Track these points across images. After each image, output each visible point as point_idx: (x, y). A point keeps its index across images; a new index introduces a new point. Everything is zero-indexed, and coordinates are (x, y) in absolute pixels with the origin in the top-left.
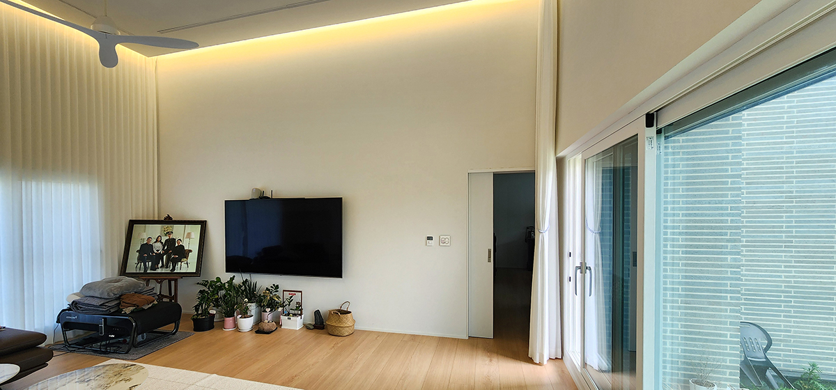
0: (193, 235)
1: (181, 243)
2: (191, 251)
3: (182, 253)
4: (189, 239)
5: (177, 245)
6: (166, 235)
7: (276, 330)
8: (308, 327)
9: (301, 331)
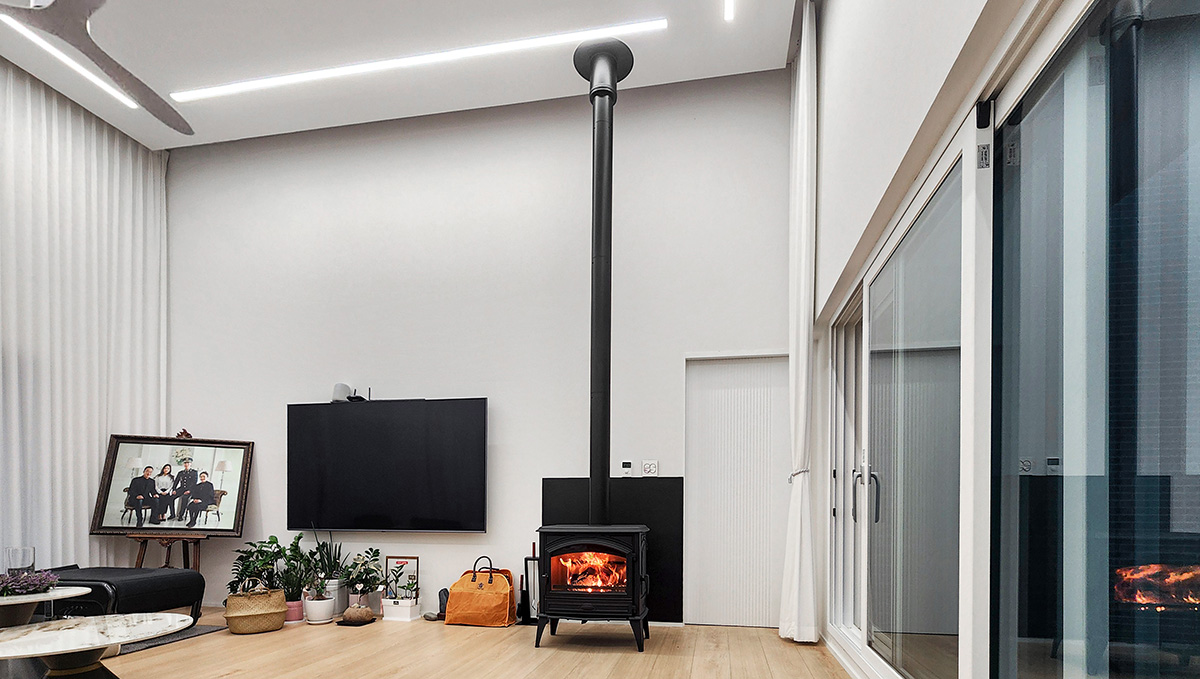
0: (229, 466)
1: (207, 479)
2: (224, 493)
3: (208, 496)
4: (221, 471)
5: (199, 482)
6: (179, 463)
7: (373, 621)
8: (427, 618)
9: (416, 623)
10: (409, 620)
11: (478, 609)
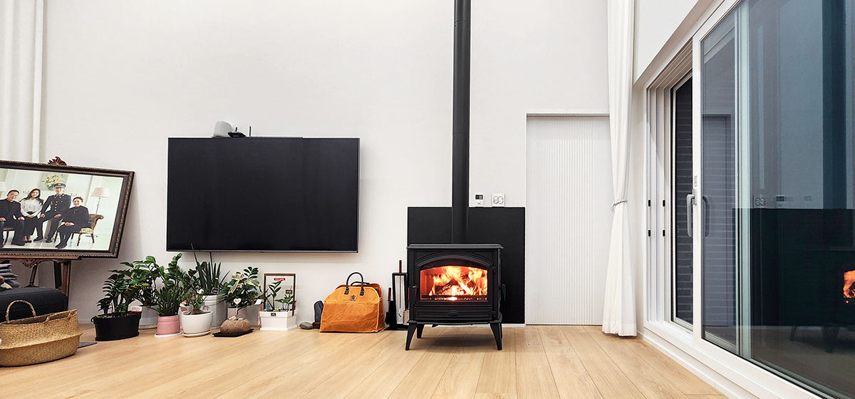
0: (106, 192)
1: (81, 204)
2: (100, 217)
3: (83, 219)
4: (98, 197)
5: (72, 205)
6: (50, 188)
7: (251, 331)
8: (303, 327)
9: (292, 332)
10: (287, 329)
11: (350, 317)
